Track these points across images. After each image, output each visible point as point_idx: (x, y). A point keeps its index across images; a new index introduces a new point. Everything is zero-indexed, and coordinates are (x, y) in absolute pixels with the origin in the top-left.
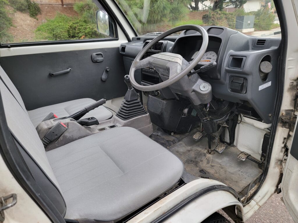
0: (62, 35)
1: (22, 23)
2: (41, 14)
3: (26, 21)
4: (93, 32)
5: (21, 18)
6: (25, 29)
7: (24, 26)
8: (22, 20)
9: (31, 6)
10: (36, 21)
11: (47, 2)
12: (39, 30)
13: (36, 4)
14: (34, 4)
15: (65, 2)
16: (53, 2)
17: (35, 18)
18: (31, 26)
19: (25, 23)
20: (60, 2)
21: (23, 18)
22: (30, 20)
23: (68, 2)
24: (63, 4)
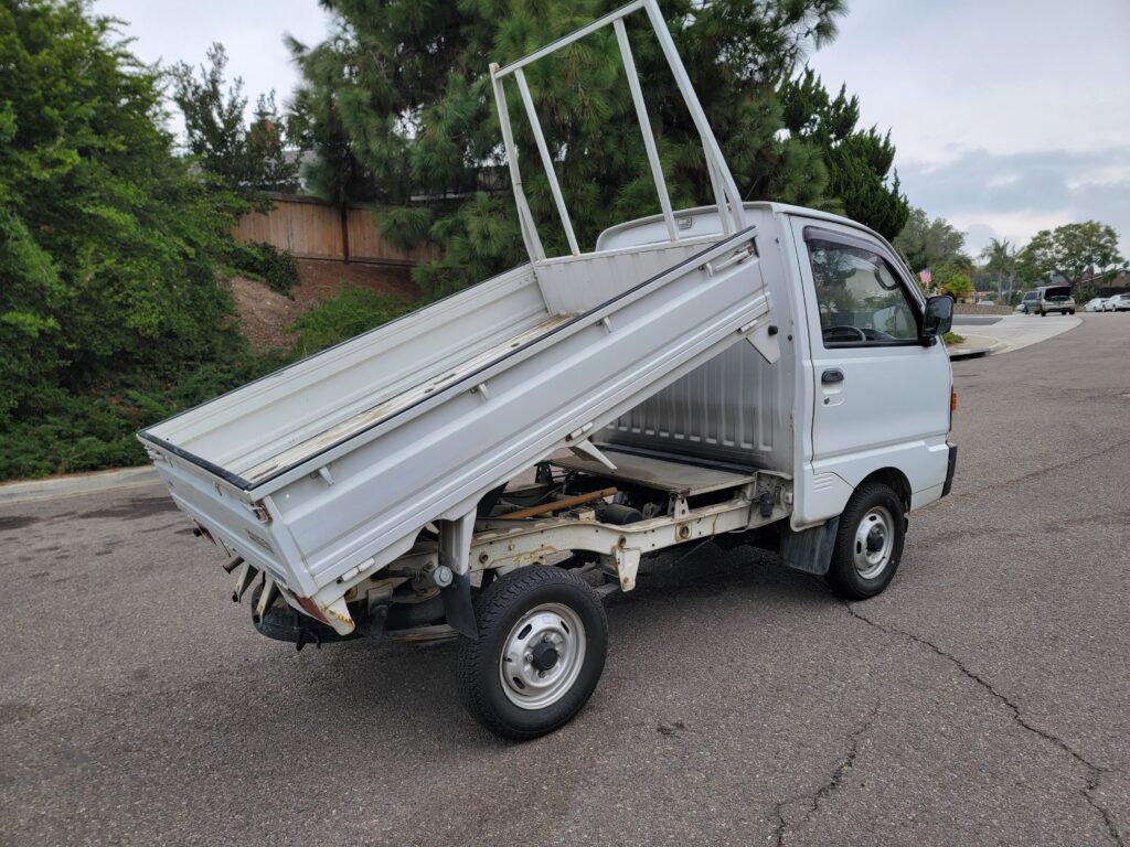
1: (252, 305)
2: (300, 285)
3: (261, 301)
6: (264, 323)
7: (260, 314)
8: (251, 297)
9: (277, 262)
10: (289, 301)
11: (306, 251)
12: (303, 326)
13: (291, 258)
14: (287, 257)
15: (352, 254)
16: (320, 252)
17: (287, 295)
18: (280, 316)
19: (262, 305)
20: (341, 255)
21: (254, 293)
22: (274, 300)
23: (360, 255)
24: (346, 261)
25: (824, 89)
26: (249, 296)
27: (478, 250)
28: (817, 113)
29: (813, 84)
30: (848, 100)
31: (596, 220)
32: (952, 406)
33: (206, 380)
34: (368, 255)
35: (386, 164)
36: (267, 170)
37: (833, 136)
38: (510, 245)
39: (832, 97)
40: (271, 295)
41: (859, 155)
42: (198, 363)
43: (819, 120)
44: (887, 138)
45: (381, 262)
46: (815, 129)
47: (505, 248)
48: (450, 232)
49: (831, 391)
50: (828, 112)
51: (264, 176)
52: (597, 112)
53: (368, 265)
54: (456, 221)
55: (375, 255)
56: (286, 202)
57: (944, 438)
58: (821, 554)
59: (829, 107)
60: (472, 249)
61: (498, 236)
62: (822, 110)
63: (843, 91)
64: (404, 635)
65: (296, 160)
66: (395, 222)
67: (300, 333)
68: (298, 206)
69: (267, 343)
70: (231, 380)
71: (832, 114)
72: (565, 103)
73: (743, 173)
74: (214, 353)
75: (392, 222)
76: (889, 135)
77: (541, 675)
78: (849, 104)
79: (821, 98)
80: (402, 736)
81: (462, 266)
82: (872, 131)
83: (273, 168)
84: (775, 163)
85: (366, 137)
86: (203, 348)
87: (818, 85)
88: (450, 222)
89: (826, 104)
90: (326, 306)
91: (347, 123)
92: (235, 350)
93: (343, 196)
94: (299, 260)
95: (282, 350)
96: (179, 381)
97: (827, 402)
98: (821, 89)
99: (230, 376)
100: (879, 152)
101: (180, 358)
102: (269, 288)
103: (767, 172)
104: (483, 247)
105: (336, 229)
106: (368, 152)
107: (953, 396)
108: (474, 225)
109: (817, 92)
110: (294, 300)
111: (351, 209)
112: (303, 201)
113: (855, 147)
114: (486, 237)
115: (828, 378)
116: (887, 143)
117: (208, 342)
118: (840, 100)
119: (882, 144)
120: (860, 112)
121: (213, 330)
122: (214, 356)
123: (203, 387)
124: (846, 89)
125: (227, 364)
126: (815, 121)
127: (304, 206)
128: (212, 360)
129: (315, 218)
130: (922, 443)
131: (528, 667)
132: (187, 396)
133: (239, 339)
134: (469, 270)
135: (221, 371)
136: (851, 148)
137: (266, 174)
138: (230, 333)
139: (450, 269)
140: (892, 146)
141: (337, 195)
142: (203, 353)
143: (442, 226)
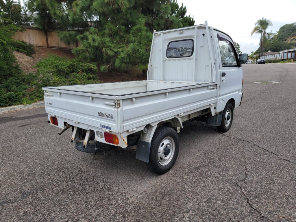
0: (66, 70)
1: (21, 60)
2: (35, 54)
3: (23, 59)
4: (89, 69)
5: (19, 56)
6: (25, 65)
7: (23, 62)
8: (20, 57)
9: (27, 47)
10: (32, 59)
11: (35, 44)
12: (38, 66)
13: (31, 45)
14: (30, 45)
15: (50, 45)
16: (40, 44)
17: (32, 57)
18: (30, 63)
19: (24, 60)
20: (46, 45)
21: (21, 56)
22: (27, 58)
23: (52, 46)
24: (48, 47)
25: (178, 4)
26: (19, 57)
27: (92, 44)
28: (176, 10)
29: (175, 2)
30: (184, 7)
31: (124, 36)
32: (243, 83)
33: (11, 82)
34: (54, 45)
35: (61, 18)
36: (22, 19)
37: (180, 17)
38: (101, 43)
39: (180, 6)
40: (27, 57)
41: (187, 22)
42: (7, 77)
43: (177, 12)
44: (193, 18)
45: (59, 48)
46: (176, 14)
47: (99, 44)
48: (82, 39)
49: (223, 78)
50: (179, 10)
51: (21, 21)
52: (125, 6)
53: (55, 49)
54: (84, 36)
55: (57, 46)
56: (28, 29)
57: (241, 91)
58: (218, 121)
59: (179, 9)
60: (90, 44)
61: (97, 40)
62: (177, 10)
63: (183, 5)
64: (131, 148)
65: (31, 16)
66: (65, 36)
67: (38, 68)
68: (32, 30)
69: (28, 71)
70: (19, 82)
71: (180, 11)
72: (117, 3)
73: (162, 25)
74: (13, 74)
75: (64, 36)
76: (193, 17)
77: (166, 156)
78: (184, 8)
79: (177, 6)
80: (127, 176)
81: (86, 49)
82: (189, 16)
83: (24, 18)
84: (170, 23)
85: (54, 9)
86: (9, 73)
87: (176, 3)
88: (82, 36)
89: (178, 8)
90: (45, 60)
91: (48, 4)
92: (19, 73)
93: (46, 28)
94: (34, 47)
95: (33, 73)
96: (3, 82)
97: (222, 81)
98: (177, 4)
99: (18, 81)
100: (191, 22)
101: (2, 75)
102: (25, 55)
103: (168, 25)
104: (93, 43)
105: (44, 38)
106: (55, 14)
107: (243, 80)
108: (90, 37)
109: (176, 5)
110: (34, 58)
111: (49, 31)
112: (33, 29)
113: (185, 20)
114: (94, 40)
115: (223, 75)
116: (193, 19)
117: (10, 71)
118: (182, 7)
119: (192, 20)
120: (187, 11)
121: (11, 67)
122: (12, 75)
123: (10, 84)
124: (183, 4)
125: (17, 77)
126: (176, 12)
127: (34, 30)
128: (12, 76)
129: (37, 34)
130: (237, 92)
131: (163, 154)
132: (6, 87)
133: (19, 70)
134: (89, 50)
135: (15, 79)
136: (184, 20)
137: (21, 20)
138: (17, 68)
139: (83, 49)
140: (194, 20)
141: (44, 27)
142: (9, 74)
143: (80, 37)
